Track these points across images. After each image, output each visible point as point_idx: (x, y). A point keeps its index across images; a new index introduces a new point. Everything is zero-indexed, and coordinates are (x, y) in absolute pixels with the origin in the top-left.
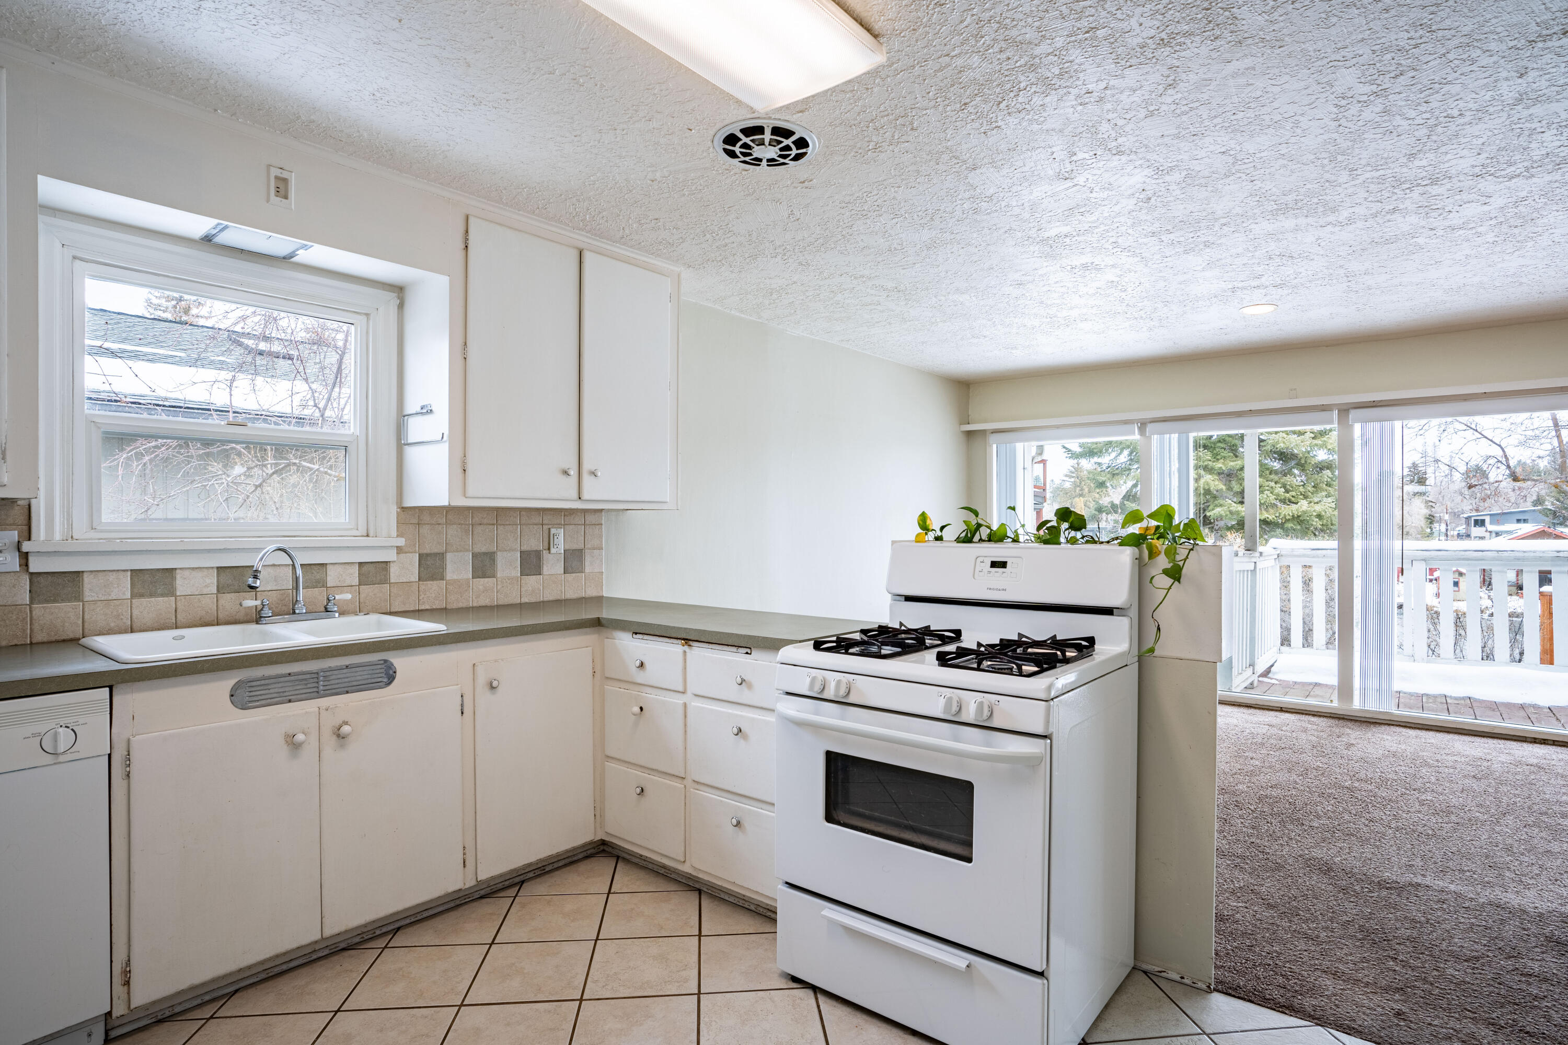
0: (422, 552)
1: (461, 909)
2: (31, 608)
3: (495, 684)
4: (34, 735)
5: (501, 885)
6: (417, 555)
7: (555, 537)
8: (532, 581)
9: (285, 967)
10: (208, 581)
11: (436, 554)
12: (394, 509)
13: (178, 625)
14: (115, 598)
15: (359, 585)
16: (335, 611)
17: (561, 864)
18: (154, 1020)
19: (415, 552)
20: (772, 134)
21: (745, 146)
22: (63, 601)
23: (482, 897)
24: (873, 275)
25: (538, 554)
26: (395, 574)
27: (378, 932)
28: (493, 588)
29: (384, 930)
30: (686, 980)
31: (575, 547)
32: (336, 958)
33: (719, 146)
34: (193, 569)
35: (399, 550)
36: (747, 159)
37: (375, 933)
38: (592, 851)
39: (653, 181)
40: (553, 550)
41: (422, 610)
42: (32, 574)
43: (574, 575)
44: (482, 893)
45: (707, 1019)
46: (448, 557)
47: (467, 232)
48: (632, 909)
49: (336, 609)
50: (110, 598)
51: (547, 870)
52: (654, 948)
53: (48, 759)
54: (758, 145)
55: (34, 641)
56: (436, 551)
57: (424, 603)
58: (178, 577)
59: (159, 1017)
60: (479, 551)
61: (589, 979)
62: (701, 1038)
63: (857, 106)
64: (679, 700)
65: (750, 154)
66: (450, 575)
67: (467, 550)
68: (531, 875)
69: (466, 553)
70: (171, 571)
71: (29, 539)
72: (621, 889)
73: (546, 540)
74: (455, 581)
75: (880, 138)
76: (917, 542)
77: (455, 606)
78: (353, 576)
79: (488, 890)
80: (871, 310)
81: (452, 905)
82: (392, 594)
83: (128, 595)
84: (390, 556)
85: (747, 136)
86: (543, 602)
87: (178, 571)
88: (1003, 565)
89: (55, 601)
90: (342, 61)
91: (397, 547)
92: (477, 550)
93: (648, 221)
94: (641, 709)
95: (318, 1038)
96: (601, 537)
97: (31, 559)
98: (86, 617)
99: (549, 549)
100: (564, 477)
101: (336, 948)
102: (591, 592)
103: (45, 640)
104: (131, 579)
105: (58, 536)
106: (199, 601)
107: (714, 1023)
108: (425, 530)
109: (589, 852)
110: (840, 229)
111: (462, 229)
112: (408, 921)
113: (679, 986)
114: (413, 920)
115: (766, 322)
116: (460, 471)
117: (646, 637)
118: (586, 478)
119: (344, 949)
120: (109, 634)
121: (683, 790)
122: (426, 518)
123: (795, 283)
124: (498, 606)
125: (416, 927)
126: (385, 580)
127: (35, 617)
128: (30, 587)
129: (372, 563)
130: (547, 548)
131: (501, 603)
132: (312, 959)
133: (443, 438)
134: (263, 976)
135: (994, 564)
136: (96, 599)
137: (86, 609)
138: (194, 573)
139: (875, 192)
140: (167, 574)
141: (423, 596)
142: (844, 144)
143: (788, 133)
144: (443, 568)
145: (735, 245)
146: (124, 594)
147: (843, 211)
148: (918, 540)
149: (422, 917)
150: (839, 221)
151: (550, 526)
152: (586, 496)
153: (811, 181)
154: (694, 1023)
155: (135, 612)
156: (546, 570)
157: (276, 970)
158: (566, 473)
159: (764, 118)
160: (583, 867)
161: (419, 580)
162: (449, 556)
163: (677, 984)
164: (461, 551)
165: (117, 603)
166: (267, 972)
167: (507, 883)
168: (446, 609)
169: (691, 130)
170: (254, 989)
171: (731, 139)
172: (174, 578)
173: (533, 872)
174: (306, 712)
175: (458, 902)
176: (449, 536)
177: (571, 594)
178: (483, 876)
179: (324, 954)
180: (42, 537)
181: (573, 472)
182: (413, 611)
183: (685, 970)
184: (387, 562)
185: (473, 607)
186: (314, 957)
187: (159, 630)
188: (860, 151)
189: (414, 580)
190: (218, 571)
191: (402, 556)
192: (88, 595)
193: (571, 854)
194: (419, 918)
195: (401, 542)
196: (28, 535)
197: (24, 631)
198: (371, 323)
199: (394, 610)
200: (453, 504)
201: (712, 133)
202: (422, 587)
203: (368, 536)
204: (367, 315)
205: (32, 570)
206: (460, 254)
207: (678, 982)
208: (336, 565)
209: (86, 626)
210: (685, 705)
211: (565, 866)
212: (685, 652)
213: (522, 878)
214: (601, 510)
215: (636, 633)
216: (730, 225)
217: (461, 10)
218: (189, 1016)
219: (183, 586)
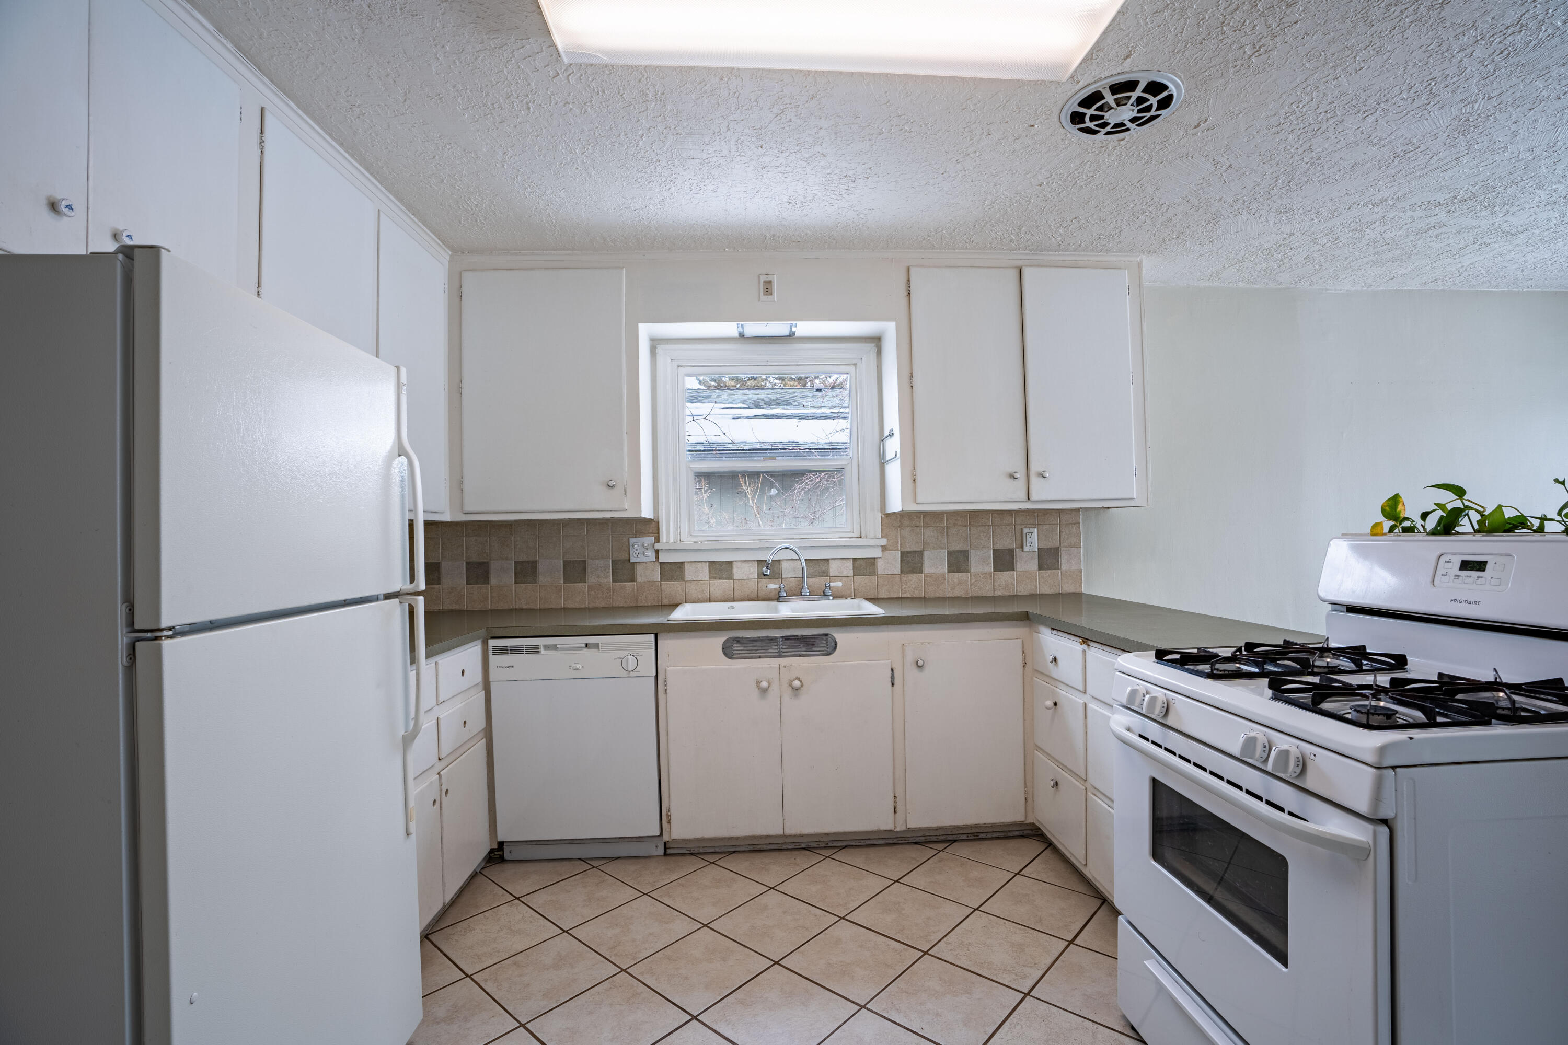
0: (903, 550)
1: (895, 848)
2: (661, 583)
3: (920, 663)
4: (619, 658)
5: (935, 837)
6: (899, 552)
7: (1028, 537)
8: (1005, 577)
9: (765, 847)
10: (752, 570)
11: (915, 552)
12: (878, 516)
13: (736, 598)
14: (700, 579)
15: (854, 576)
16: (830, 595)
17: (995, 835)
18: (688, 852)
19: (898, 550)
20: (1113, 94)
21: (1093, 118)
22: (675, 580)
23: (916, 843)
24: (1399, 194)
25: (1011, 552)
26: (881, 567)
27: (830, 845)
28: (967, 581)
29: (835, 844)
30: (1025, 977)
31: (1050, 545)
32: (796, 853)
33: (1073, 130)
34: (743, 561)
35: (884, 548)
36: (1108, 129)
37: (828, 844)
38: (1029, 832)
39: (1040, 185)
40: (1026, 549)
41: (904, 598)
42: (661, 563)
43: (1049, 571)
44: (918, 840)
45: (1015, 1021)
46: (925, 555)
47: (909, 281)
48: (1027, 895)
49: (830, 593)
50: (698, 580)
51: (980, 837)
52: (1018, 935)
53: (625, 674)
54: (1107, 112)
55: (663, 604)
56: (915, 549)
57: (905, 592)
58: (734, 566)
59: (692, 852)
60: (954, 549)
61: (945, 939)
62: (998, 1034)
63: (1188, 18)
64: (1079, 699)
65: (1107, 124)
66: (928, 569)
67: (942, 548)
68: (964, 837)
69: (942, 551)
70: (730, 563)
71: (659, 542)
72: (1030, 874)
73: (1019, 538)
74: (932, 575)
75: (1252, 37)
76: (1373, 534)
77: (932, 596)
78: (849, 569)
79: (923, 839)
80: (1437, 236)
81: (890, 841)
82: (879, 584)
83: (707, 578)
84: (877, 553)
85: (1089, 107)
86: (1017, 595)
87: (734, 563)
88: (1480, 566)
89: (671, 580)
90: (756, 190)
91: (882, 546)
92: (952, 549)
93: (1069, 222)
94: (1055, 704)
95: (750, 900)
96: (1079, 535)
97: (660, 554)
98: (687, 591)
99: (1022, 547)
100: (1011, 480)
101: (799, 845)
102: (1069, 588)
103: (668, 603)
104: (709, 567)
105: (672, 540)
106: (747, 584)
107: (1019, 1027)
108: (906, 532)
109: (1025, 833)
110: (1297, 158)
111: (904, 280)
112: (853, 843)
113: (1014, 979)
114: (857, 844)
115: (1292, 286)
116: (911, 481)
117: (1060, 633)
118: (1034, 480)
119: (804, 849)
120: (698, 602)
121: (1084, 792)
122: (906, 522)
123: (1291, 235)
124: (972, 598)
125: (857, 849)
126: (874, 573)
127: (663, 589)
128: (660, 571)
129: (863, 558)
130: (1020, 546)
131: (974, 595)
132: (782, 848)
133: (896, 455)
134: (751, 848)
135: (1466, 565)
136: (692, 580)
137: (687, 586)
138: (744, 565)
139: (1307, 98)
140: (728, 565)
141: (904, 586)
142: (1211, 65)
143: (1131, 85)
144: (921, 563)
145: (1180, 217)
146: (705, 577)
147: (1281, 136)
148: (1375, 532)
149: (865, 844)
150: (1286, 149)
151: (1023, 526)
152: (1034, 496)
153: (1206, 121)
154: (1001, 1017)
155: (712, 589)
156: (1019, 566)
157: (760, 847)
158: (1012, 476)
159: (1095, 82)
160: (1013, 843)
161: (901, 573)
162: (927, 554)
163: (1014, 977)
164: (937, 549)
165: (702, 582)
166: (755, 846)
167: (940, 838)
168: (924, 598)
169: (1033, 126)
170: (743, 854)
171: (1076, 118)
172: (732, 567)
173: (967, 835)
174: (771, 667)
175: (895, 841)
176: (926, 537)
177: (1046, 590)
178: (912, 824)
179: (791, 847)
180: (665, 541)
181: (1021, 475)
182: (896, 598)
183: (1031, 967)
184: (875, 558)
185: (948, 598)
186: (784, 847)
187: (724, 601)
188: (1239, 63)
189: (897, 573)
190: (758, 563)
191: (887, 553)
192: (688, 577)
193: (1006, 829)
194: (862, 844)
195: (884, 542)
196: (658, 540)
197: (658, 597)
198: (858, 370)
199: (881, 597)
200: (906, 509)
201: (1056, 119)
202: (904, 579)
203: (861, 537)
204: (855, 365)
205: (660, 561)
206: (904, 301)
207: (1016, 975)
208: (836, 560)
209: (687, 597)
210: (1086, 705)
211: (999, 838)
212: (1084, 651)
213: (955, 837)
214: (1079, 509)
215: (1054, 629)
216: (1156, 199)
217: (788, 120)
218: (705, 857)
219: (738, 572)
